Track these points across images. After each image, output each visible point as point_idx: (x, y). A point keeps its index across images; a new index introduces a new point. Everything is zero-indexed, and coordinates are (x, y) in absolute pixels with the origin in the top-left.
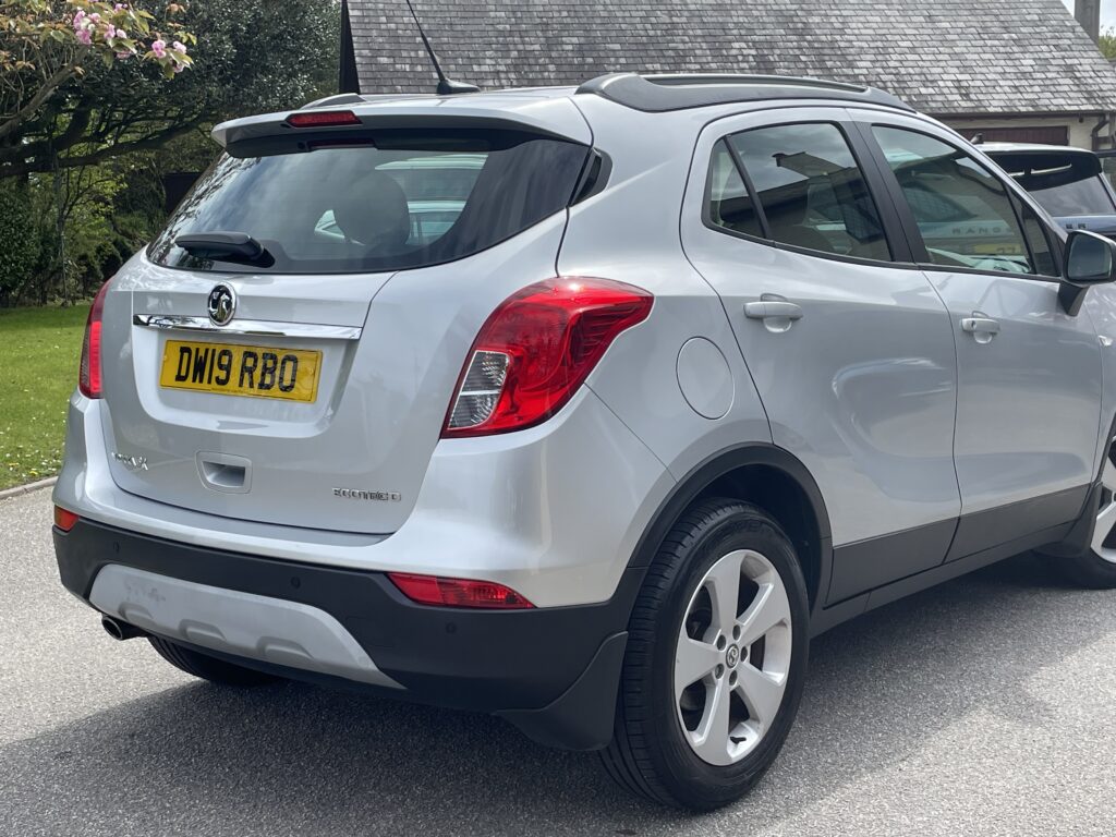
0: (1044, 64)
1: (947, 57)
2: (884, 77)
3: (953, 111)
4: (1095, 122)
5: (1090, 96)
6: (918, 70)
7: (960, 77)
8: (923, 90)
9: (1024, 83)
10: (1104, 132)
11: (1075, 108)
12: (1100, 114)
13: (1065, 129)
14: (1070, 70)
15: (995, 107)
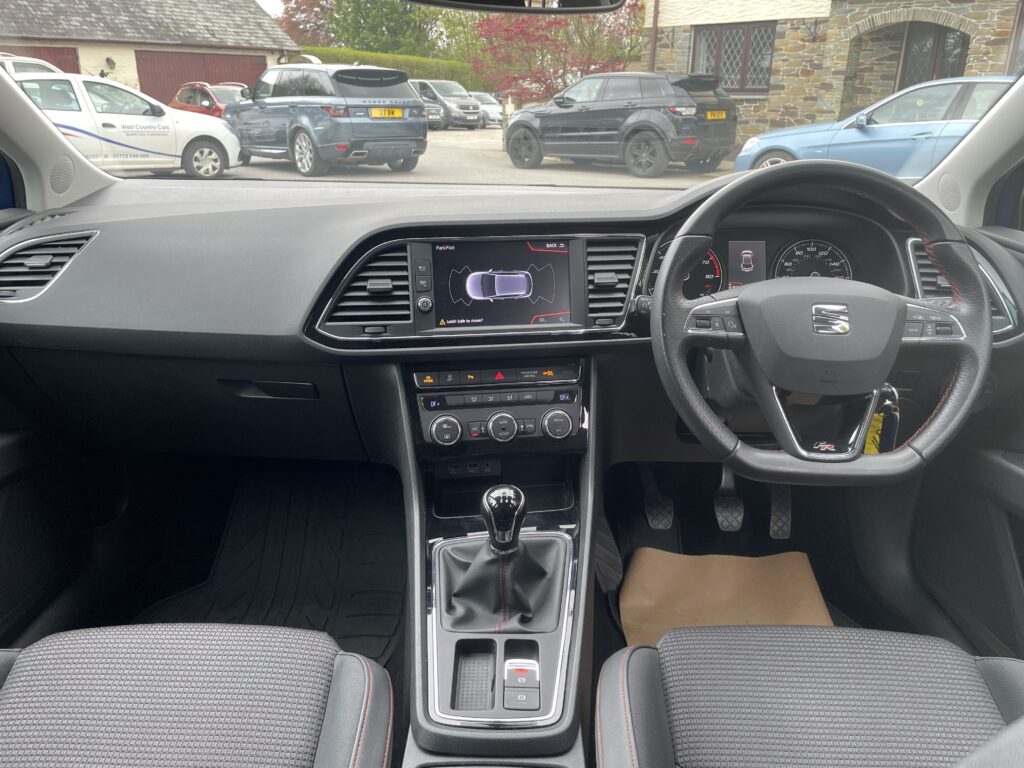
0: (246, 21)
1: (194, 12)
2: (166, 20)
3: (209, 44)
4: (278, 56)
5: (274, 41)
6: (182, 18)
7: (208, 24)
8: (190, 30)
9: (239, 30)
10: (283, 60)
11: (268, 46)
12: (281, 53)
13: (264, 58)
14: (259, 25)
15: (230, 42)
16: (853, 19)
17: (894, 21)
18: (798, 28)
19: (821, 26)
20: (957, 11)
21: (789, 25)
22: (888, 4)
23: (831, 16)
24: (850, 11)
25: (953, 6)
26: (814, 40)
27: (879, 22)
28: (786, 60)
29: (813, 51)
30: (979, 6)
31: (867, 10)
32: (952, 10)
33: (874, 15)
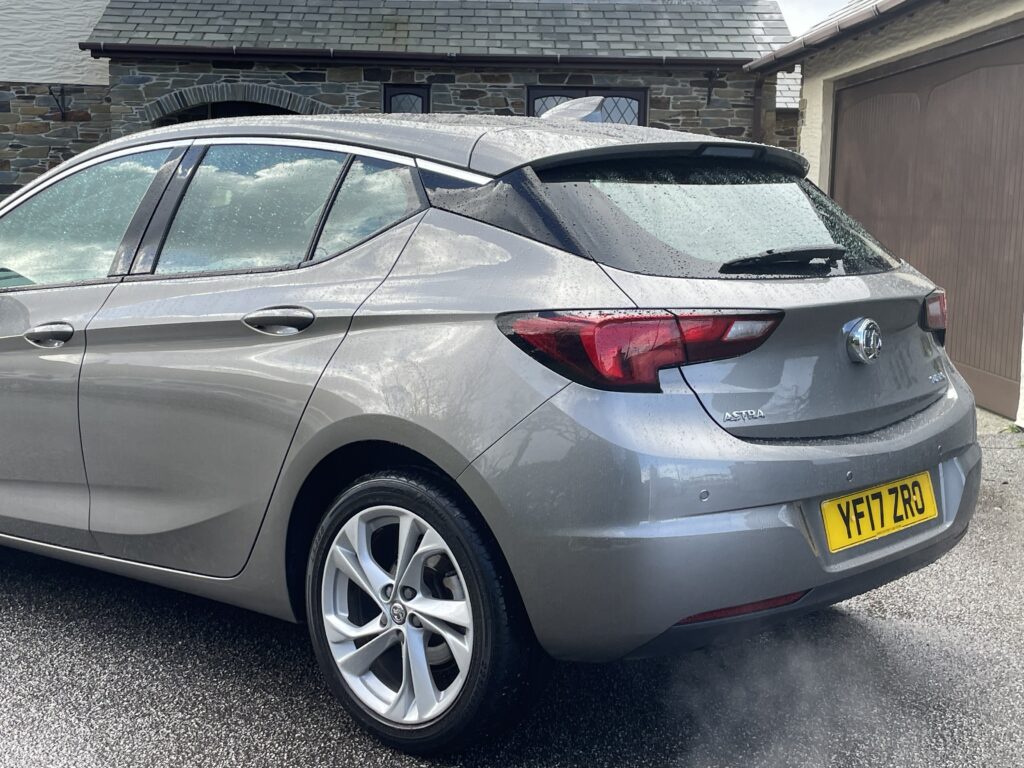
16: (150, 91)
17: (215, 99)
18: (33, 98)
19: (73, 97)
20: (305, 91)
21: (13, 92)
22: (202, 74)
23: (113, 85)
24: (143, 80)
25: (296, 84)
26: (64, 117)
27: (193, 101)
28: (19, 147)
29: (65, 134)
30: (330, 86)
31: (170, 81)
32: (297, 90)
33: (183, 89)
